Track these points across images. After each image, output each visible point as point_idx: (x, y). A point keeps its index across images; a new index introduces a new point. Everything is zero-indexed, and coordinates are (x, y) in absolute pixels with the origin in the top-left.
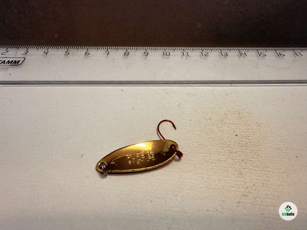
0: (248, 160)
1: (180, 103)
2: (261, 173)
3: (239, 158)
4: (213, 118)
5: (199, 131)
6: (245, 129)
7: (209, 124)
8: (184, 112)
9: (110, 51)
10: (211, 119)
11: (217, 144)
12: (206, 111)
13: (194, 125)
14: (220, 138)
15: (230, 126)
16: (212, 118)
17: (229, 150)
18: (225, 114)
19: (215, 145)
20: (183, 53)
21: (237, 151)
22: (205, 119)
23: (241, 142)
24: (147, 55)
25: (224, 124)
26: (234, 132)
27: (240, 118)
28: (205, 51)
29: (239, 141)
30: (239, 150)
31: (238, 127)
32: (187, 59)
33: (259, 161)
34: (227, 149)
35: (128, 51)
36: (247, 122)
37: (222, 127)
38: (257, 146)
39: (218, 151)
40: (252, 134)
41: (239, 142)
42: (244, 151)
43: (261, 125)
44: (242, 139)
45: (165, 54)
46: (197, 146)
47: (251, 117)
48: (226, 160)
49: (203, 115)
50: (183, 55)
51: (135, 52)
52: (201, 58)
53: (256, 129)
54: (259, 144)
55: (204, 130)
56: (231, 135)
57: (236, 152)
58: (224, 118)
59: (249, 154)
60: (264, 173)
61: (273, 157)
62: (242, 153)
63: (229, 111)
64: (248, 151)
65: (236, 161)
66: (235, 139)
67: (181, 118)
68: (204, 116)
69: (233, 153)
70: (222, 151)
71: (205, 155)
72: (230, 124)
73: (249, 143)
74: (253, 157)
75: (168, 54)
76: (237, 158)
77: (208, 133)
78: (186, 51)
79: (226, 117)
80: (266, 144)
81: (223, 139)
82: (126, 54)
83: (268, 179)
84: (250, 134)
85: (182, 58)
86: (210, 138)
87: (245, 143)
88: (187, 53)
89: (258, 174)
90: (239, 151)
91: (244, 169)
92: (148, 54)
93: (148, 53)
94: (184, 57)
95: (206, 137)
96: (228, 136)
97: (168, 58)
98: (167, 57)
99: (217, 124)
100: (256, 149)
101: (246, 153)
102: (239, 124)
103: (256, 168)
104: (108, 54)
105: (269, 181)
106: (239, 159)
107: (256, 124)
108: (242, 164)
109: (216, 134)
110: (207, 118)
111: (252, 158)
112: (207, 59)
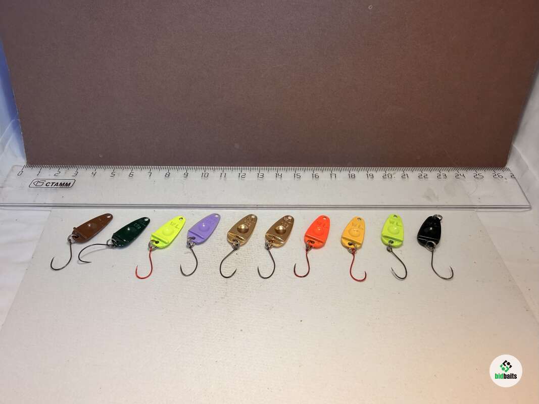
9: (152, 172)
20: (222, 174)
24: (186, 176)
28: (244, 172)
35: (171, 171)
45: (204, 175)
52: (239, 179)
75: (206, 174)
82: (166, 175)
88: (225, 173)
93: (188, 174)
104: (150, 175)
112: (244, 180)
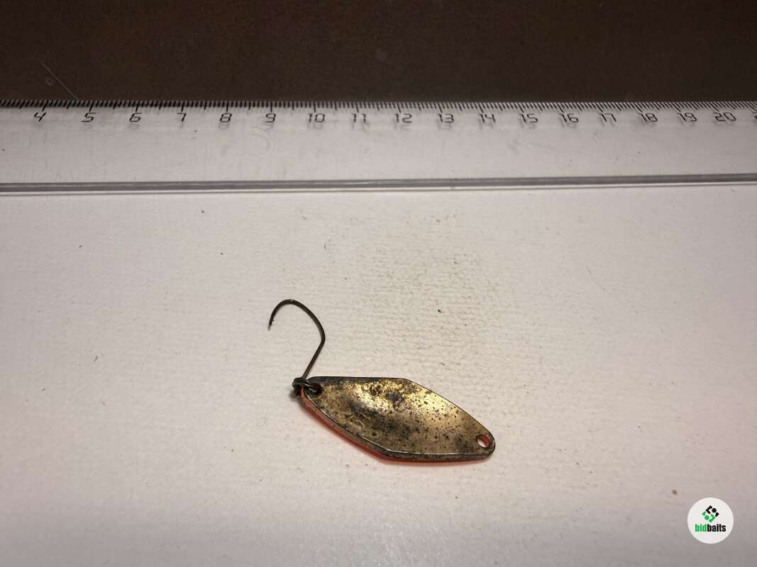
0: (452, 363)
1: (330, 241)
2: (475, 389)
3: (435, 359)
4: (395, 274)
5: (361, 302)
6: (462, 296)
7: (385, 287)
8: (333, 262)
9: (187, 113)
10: (391, 275)
11: (393, 330)
12: (383, 258)
13: (352, 288)
14: (403, 316)
15: (430, 291)
16: (393, 273)
17: (416, 344)
18: (424, 265)
19: (390, 332)
20: (355, 116)
21: (435, 344)
22: (379, 276)
23: (446, 326)
24: (271, 120)
25: (419, 288)
26: (435, 303)
27: (455, 274)
28: (405, 110)
29: (444, 322)
30: (439, 342)
31: (448, 294)
32: (363, 130)
33: (476, 364)
34: (414, 340)
35: (231, 110)
36: (467, 282)
37: (411, 292)
38: (479, 332)
39: (393, 344)
40: (474, 308)
41: (443, 324)
42: (448, 343)
43: (497, 288)
44: (450, 318)
45: (313, 118)
46: (350, 334)
47: (481, 270)
48: (406, 364)
49: (377, 266)
50: (355, 120)
51: (248, 113)
52: (396, 127)
53: (484, 298)
54: (485, 329)
55: (371, 301)
56: (428, 310)
57: (430, 347)
58: (420, 272)
59: (459, 349)
60: (480, 388)
61: (508, 357)
62: (442, 348)
63: (434, 258)
64: (457, 344)
65: (427, 364)
66: (435, 318)
67: (326, 274)
68: (377, 269)
69: (424, 349)
70: (402, 344)
71: (363, 353)
72: (430, 287)
73: (462, 327)
74: (464, 357)
75: (320, 117)
76: (431, 359)
77: (380, 306)
78: (362, 110)
79: (426, 270)
80: (498, 329)
81: (409, 319)
82: (223, 120)
83: (486, 401)
84: (469, 308)
85: (353, 127)
86: (381, 317)
87: (455, 327)
88: (365, 116)
89: (469, 391)
90: (439, 344)
91: (441, 381)
92: (274, 119)
93: (275, 115)
94: (358, 125)
95: (374, 315)
96: (422, 311)
97: (322, 127)
98: (318, 124)
99: (402, 288)
100: (475, 339)
101: (452, 347)
102: (451, 287)
103: (467, 378)
104: (183, 119)
105: (486, 406)
106: (433, 362)
107: (488, 285)
108: (439, 371)
109: (396, 307)
110: (383, 274)
111: (462, 358)
112: (407, 130)
